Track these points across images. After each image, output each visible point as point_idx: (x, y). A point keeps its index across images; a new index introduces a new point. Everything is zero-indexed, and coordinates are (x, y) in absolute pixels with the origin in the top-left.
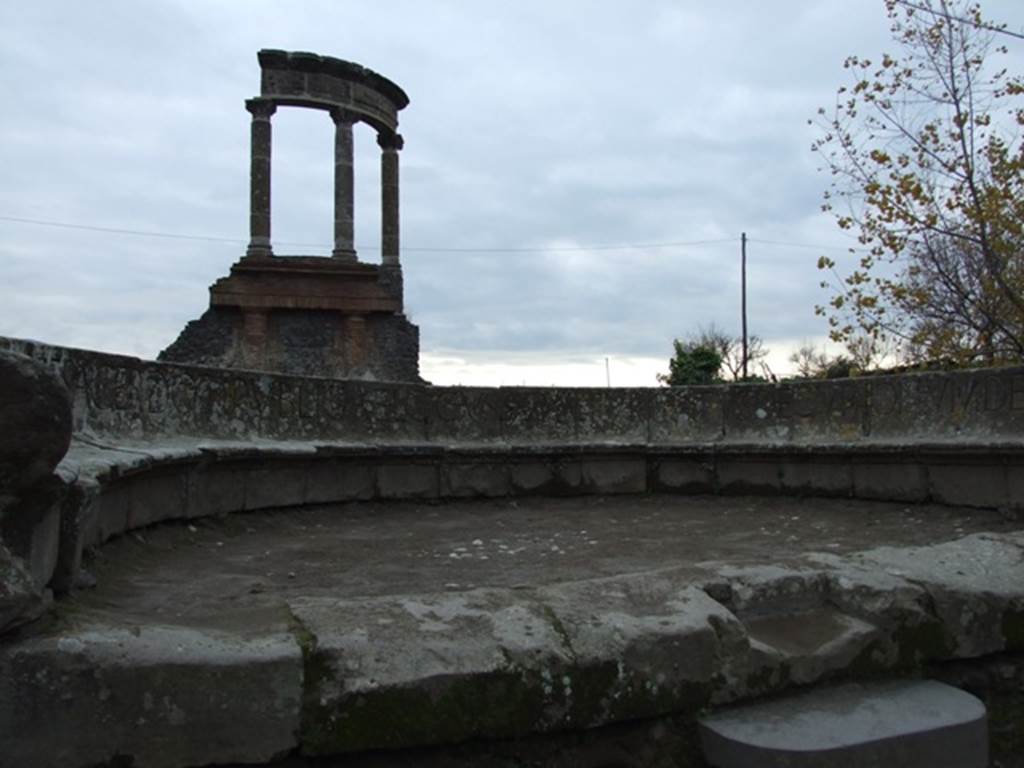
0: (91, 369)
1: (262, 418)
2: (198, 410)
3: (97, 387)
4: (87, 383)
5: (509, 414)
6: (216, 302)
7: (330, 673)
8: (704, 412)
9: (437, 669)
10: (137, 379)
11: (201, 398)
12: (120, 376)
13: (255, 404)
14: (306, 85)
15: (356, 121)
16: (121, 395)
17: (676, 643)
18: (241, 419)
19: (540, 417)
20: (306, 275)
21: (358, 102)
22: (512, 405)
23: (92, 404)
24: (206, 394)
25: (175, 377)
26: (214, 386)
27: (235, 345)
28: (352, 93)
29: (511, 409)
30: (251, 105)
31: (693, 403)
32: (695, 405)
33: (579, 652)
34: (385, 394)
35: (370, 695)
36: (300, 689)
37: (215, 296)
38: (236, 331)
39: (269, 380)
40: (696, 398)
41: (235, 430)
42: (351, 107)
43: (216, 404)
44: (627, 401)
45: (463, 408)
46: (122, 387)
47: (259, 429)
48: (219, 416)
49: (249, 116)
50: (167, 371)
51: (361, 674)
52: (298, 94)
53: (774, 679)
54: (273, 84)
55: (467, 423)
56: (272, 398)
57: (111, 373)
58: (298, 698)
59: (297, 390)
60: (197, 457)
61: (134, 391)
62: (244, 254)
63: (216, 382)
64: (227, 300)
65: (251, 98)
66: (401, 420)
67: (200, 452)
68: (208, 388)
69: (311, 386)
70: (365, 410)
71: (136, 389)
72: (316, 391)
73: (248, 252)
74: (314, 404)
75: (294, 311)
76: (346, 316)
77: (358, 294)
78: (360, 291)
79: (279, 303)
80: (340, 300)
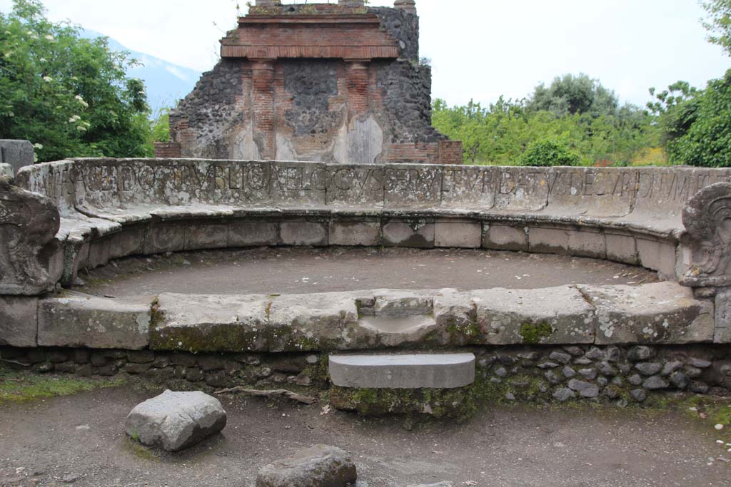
0: (85, 169)
1: (201, 191)
2: (156, 187)
3: (90, 179)
4: (84, 177)
5: (390, 185)
6: (225, 55)
7: (162, 319)
8: (534, 188)
9: (205, 321)
10: (115, 171)
11: (158, 179)
12: (104, 171)
13: (196, 181)
16: (105, 182)
17: (318, 320)
18: (186, 191)
19: (415, 188)
20: (307, 25)
22: (393, 178)
23: (88, 189)
24: (162, 177)
25: (140, 168)
26: (167, 171)
27: (245, 93)
29: (392, 181)
31: (527, 180)
32: (529, 181)
33: (271, 320)
34: (295, 170)
35: (176, 329)
36: (148, 324)
37: (224, 48)
38: (245, 81)
39: (206, 165)
40: (530, 177)
41: (182, 199)
43: (168, 182)
45: (355, 180)
46: (105, 177)
47: (200, 198)
48: (172, 190)
50: (134, 165)
51: (174, 320)
53: (372, 342)
55: (358, 191)
56: (209, 177)
57: (98, 169)
58: (147, 327)
59: (227, 170)
60: (148, 219)
61: (113, 179)
63: (168, 168)
64: (236, 52)
66: (307, 189)
67: (151, 216)
68: (163, 173)
69: (237, 167)
70: (279, 182)
71: (114, 177)
72: (241, 170)
74: (240, 179)
75: (300, 61)
76: (350, 63)
77: (359, 42)
78: (362, 39)
79: (283, 53)
80: (342, 49)
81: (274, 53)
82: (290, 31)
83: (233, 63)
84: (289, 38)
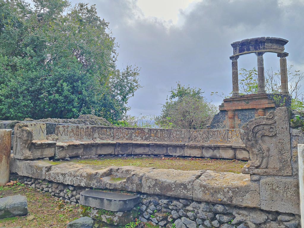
0: (99, 129)
1: (145, 137)
2: (129, 136)
3: (101, 132)
4: (98, 131)
5: (211, 136)
6: (221, 110)
10: (112, 130)
12: (108, 130)
13: (144, 134)
16: (108, 133)
18: (140, 137)
23: (100, 135)
24: (131, 133)
25: (123, 130)
28: (261, 47)
37: (220, 108)
39: (148, 130)
41: (138, 139)
42: (260, 51)
45: (199, 135)
47: (144, 140)
48: (135, 137)
50: (121, 129)
52: (243, 52)
54: (236, 51)
55: (200, 139)
56: (149, 133)
57: (105, 129)
58: (45, 172)
59: (155, 131)
61: (111, 132)
63: (134, 130)
64: (223, 109)
66: (183, 138)
67: (116, 143)
68: (132, 131)
70: (173, 136)
72: (160, 132)
74: (160, 134)
75: (242, 110)
76: (258, 110)
77: (261, 103)
78: (262, 102)
79: (237, 108)
80: (255, 105)
81: (234, 108)
82: (238, 102)
83: (223, 111)
84: (238, 104)
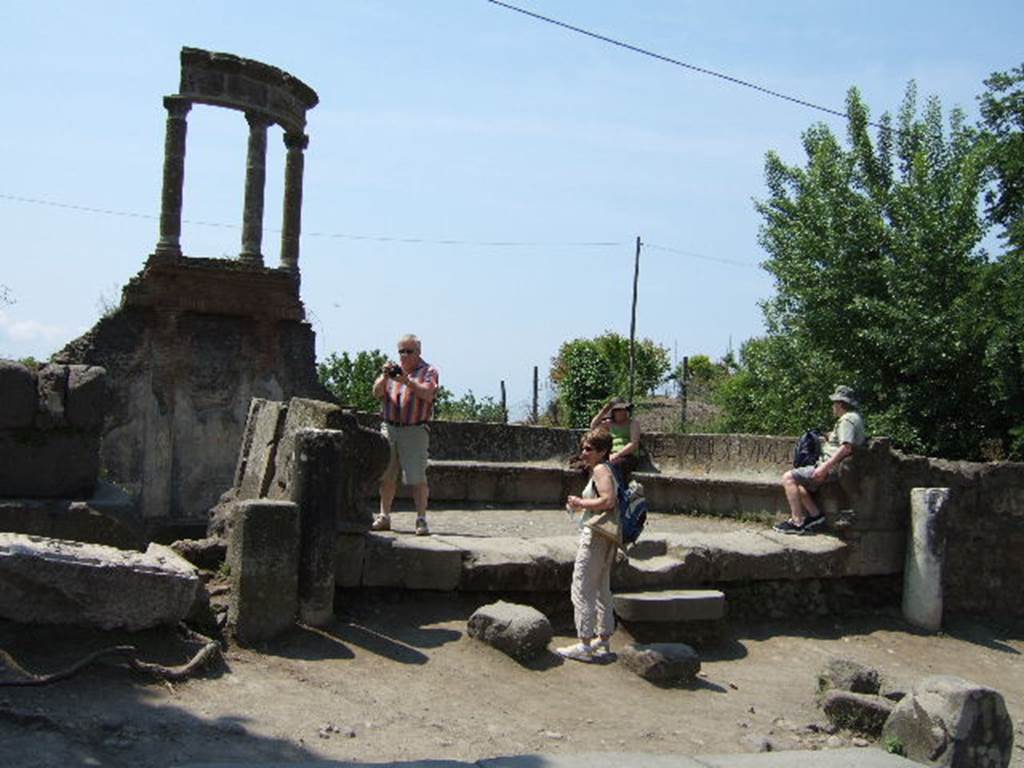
14: (226, 84)
15: (271, 124)
21: (276, 106)
27: (146, 344)
28: (269, 96)
30: (169, 103)
38: (147, 331)
42: (267, 110)
44: (549, 438)
49: (166, 112)
52: (217, 95)
54: (192, 83)
62: (154, 253)
64: (142, 300)
65: (169, 94)
73: (157, 251)
